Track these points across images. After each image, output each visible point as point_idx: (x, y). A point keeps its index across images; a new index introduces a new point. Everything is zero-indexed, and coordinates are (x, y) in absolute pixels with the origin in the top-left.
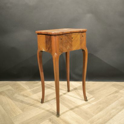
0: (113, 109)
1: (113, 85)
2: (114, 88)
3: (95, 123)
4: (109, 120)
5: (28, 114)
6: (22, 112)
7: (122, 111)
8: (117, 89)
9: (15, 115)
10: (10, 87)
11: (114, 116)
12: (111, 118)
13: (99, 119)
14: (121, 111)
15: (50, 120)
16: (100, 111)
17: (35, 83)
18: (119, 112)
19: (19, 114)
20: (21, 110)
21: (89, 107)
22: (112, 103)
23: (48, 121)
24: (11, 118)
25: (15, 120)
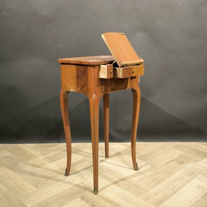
0: (177, 180)
1: (175, 147)
2: (178, 151)
3: (151, 199)
4: (172, 194)
5: (46, 191)
6: (36, 189)
7: (191, 183)
8: (182, 153)
9: (24, 194)
10: (8, 154)
11: (179, 189)
12: (175, 192)
13: (157, 194)
14: (188, 182)
15: (83, 198)
16: (159, 183)
17: (50, 147)
18: (186, 184)
19: (31, 192)
20: (33, 186)
21: (141, 179)
22: (176, 172)
23: (79, 199)
24: (19, 197)
25: (26, 200)
